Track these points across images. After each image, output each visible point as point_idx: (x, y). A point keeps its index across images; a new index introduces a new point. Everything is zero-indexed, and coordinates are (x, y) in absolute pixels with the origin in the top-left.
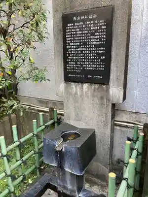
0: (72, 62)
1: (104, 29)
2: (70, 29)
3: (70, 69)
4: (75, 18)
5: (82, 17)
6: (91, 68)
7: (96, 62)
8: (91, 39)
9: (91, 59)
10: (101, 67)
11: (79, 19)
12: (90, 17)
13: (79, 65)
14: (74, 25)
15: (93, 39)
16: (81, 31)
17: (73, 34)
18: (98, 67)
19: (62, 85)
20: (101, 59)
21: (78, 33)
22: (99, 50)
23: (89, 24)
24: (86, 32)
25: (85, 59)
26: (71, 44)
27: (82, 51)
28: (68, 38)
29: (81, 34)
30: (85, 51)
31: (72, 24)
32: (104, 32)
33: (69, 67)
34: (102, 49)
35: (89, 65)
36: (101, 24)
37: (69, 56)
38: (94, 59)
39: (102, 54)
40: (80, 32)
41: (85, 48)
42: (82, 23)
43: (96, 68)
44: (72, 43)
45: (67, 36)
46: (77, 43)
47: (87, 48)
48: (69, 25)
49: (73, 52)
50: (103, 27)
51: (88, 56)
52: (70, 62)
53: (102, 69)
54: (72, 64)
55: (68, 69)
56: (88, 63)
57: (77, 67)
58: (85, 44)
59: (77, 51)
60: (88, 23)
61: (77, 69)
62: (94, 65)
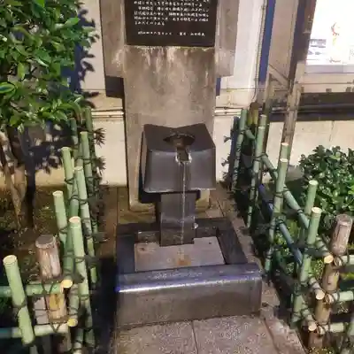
0: (146, 5)
3: (141, 21)
9: (184, 2)
10: (203, 17)
13: (161, 11)
18: (198, 18)
20: (203, 3)
25: (172, 1)
33: (138, 16)
35: (180, 12)
38: (191, 2)
43: (194, 18)
52: (142, 6)
53: (204, 20)
54: (143, 13)
55: (138, 20)
56: (178, 9)
61: (157, 21)
62: (191, 12)
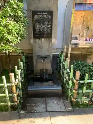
2: (36, 17)
4: (38, 13)
5: (42, 13)
6: (46, 33)
7: (48, 30)
9: (45, 29)
11: (40, 13)
12: (45, 13)
14: (38, 16)
15: (46, 22)
17: (38, 19)
19: (32, 40)
21: (40, 19)
22: (48, 26)
23: (44, 16)
24: (43, 19)
27: (42, 26)
28: (35, 20)
34: (50, 25)
37: (36, 28)
39: (50, 28)
42: (42, 15)
44: (37, 23)
46: (39, 23)
48: (35, 15)
49: (37, 26)
50: (50, 18)
53: (49, 33)
58: (43, 23)
59: (39, 26)
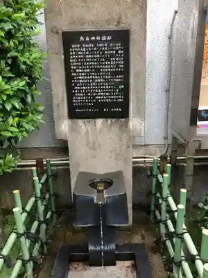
0: (80, 93)
1: (121, 54)
2: (75, 51)
3: (78, 103)
4: (82, 38)
5: (93, 38)
6: (107, 100)
7: (113, 92)
8: (105, 65)
9: (106, 89)
10: (119, 98)
11: (87, 39)
12: (104, 39)
13: (91, 96)
14: (81, 47)
15: (108, 64)
16: (92, 55)
17: (81, 58)
18: (117, 99)
20: (119, 89)
21: (87, 56)
22: (116, 78)
23: (102, 47)
24: (98, 56)
25: (98, 89)
26: (77, 71)
27: (93, 80)
28: (73, 62)
29: (92, 58)
30: (98, 79)
31: (78, 46)
32: (121, 57)
33: (76, 99)
34: (120, 76)
35: (103, 96)
36: (117, 48)
37: (76, 86)
38: (111, 89)
39: (121, 83)
40: (90, 56)
41: (97, 75)
42: (93, 46)
43: (114, 99)
44: (79, 69)
45: (71, 61)
46: (87, 69)
47: (100, 75)
48: (73, 46)
49: (81, 81)
50: (120, 52)
51: (103, 85)
52: (78, 93)
53: (120, 100)
54: (79, 98)
55: (75, 103)
56: (102, 94)
57: (88, 99)
58: (98, 71)
59: (87, 79)
60: (101, 45)
61: (88, 102)
62: (111, 95)
